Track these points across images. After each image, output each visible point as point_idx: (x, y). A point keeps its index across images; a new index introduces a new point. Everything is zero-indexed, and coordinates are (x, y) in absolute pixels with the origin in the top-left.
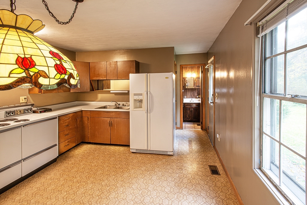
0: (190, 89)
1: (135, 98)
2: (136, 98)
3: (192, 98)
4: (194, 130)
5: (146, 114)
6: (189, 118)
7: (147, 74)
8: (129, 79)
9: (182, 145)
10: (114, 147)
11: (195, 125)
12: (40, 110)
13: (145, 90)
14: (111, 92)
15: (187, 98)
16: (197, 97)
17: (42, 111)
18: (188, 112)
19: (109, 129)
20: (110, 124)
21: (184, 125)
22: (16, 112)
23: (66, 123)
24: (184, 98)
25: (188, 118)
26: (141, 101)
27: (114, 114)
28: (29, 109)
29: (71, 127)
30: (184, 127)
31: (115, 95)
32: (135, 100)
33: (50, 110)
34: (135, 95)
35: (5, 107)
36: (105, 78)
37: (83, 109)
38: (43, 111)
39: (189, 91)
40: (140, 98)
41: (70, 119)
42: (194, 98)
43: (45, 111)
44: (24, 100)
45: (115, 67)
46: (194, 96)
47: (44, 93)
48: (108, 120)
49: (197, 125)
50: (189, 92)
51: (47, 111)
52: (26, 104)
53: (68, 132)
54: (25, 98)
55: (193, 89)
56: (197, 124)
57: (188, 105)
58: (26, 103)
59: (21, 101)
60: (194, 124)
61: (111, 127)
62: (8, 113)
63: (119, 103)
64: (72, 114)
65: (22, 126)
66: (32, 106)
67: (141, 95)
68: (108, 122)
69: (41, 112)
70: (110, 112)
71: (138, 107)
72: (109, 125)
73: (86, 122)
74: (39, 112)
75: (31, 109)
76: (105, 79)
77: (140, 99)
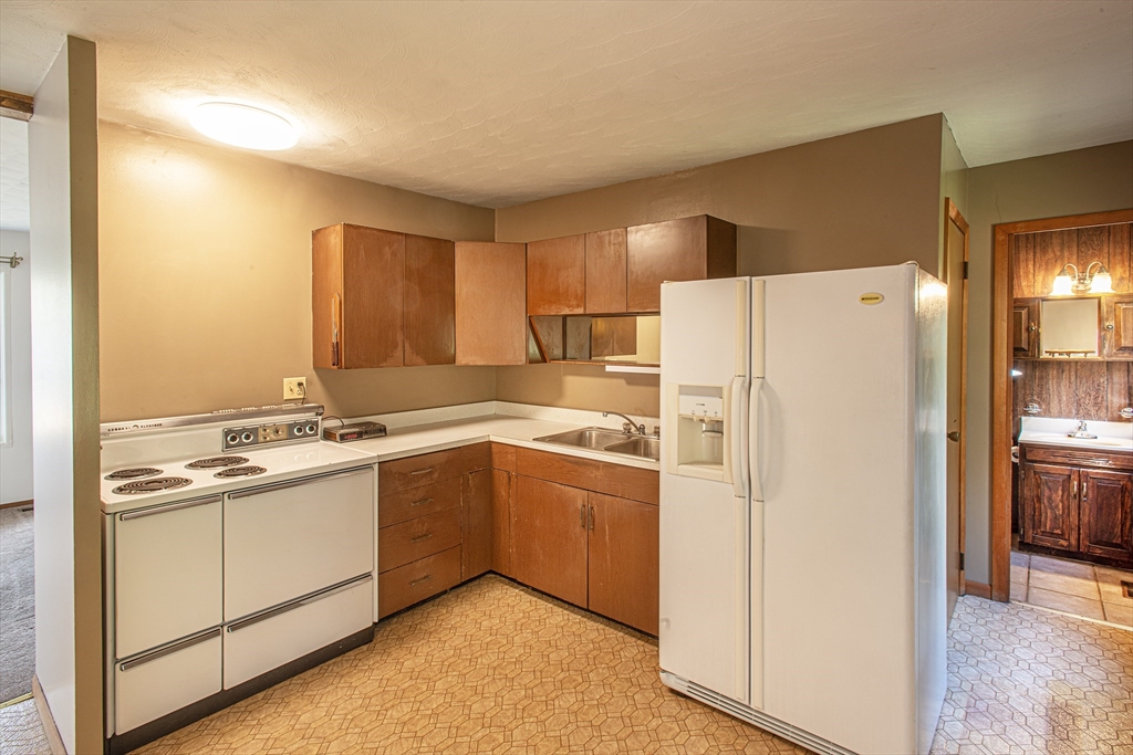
0: (1069, 363)
1: (688, 413)
2: (691, 406)
3: (1088, 416)
4: (1101, 629)
5: (739, 505)
6: (1061, 536)
7: (747, 278)
8: (658, 313)
9: (996, 727)
10: (601, 626)
11: (1105, 587)
12: (342, 431)
13: (739, 367)
14: (609, 368)
15: (1047, 413)
16: (1124, 415)
17: (347, 434)
18: (1050, 498)
19: (583, 541)
20: (584, 518)
21: (1017, 573)
22: (261, 432)
23: (417, 489)
24: (1026, 414)
25: (1052, 534)
26: (717, 428)
27: (600, 473)
28: (307, 423)
29: (438, 509)
30: (1016, 590)
31: (629, 383)
32: (686, 421)
33: (380, 431)
34: (685, 390)
35: (227, 412)
36: (578, 306)
37: (492, 438)
38: (351, 434)
39: (1059, 378)
40: (712, 408)
41: (436, 475)
42: (1100, 419)
43: (359, 436)
44: (296, 389)
45: (620, 257)
46: (1096, 404)
47: (346, 368)
48: (578, 497)
49: (1118, 590)
50: (1064, 382)
51: (366, 433)
52: (300, 406)
53: (425, 528)
54: (300, 384)
55: (1092, 363)
56: (1124, 583)
57: (1052, 459)
58: (304, 400)
59: (287, 395)
60: (1096, 578)
61: (591, 531)
62: (232, 437)
63: (638, 420)
64: (447, 454)
65: (226, 495)
66: (317, 414)
67: (717, 392)
68: (580, 506)
69: (343, 438)
70: (587, 464)
71: (704, 457)
72: (580, 522)
73: (503, 493)
74: (338, 439)
75: (313, 425)
76: (580, 311)
77: (711, 415)
